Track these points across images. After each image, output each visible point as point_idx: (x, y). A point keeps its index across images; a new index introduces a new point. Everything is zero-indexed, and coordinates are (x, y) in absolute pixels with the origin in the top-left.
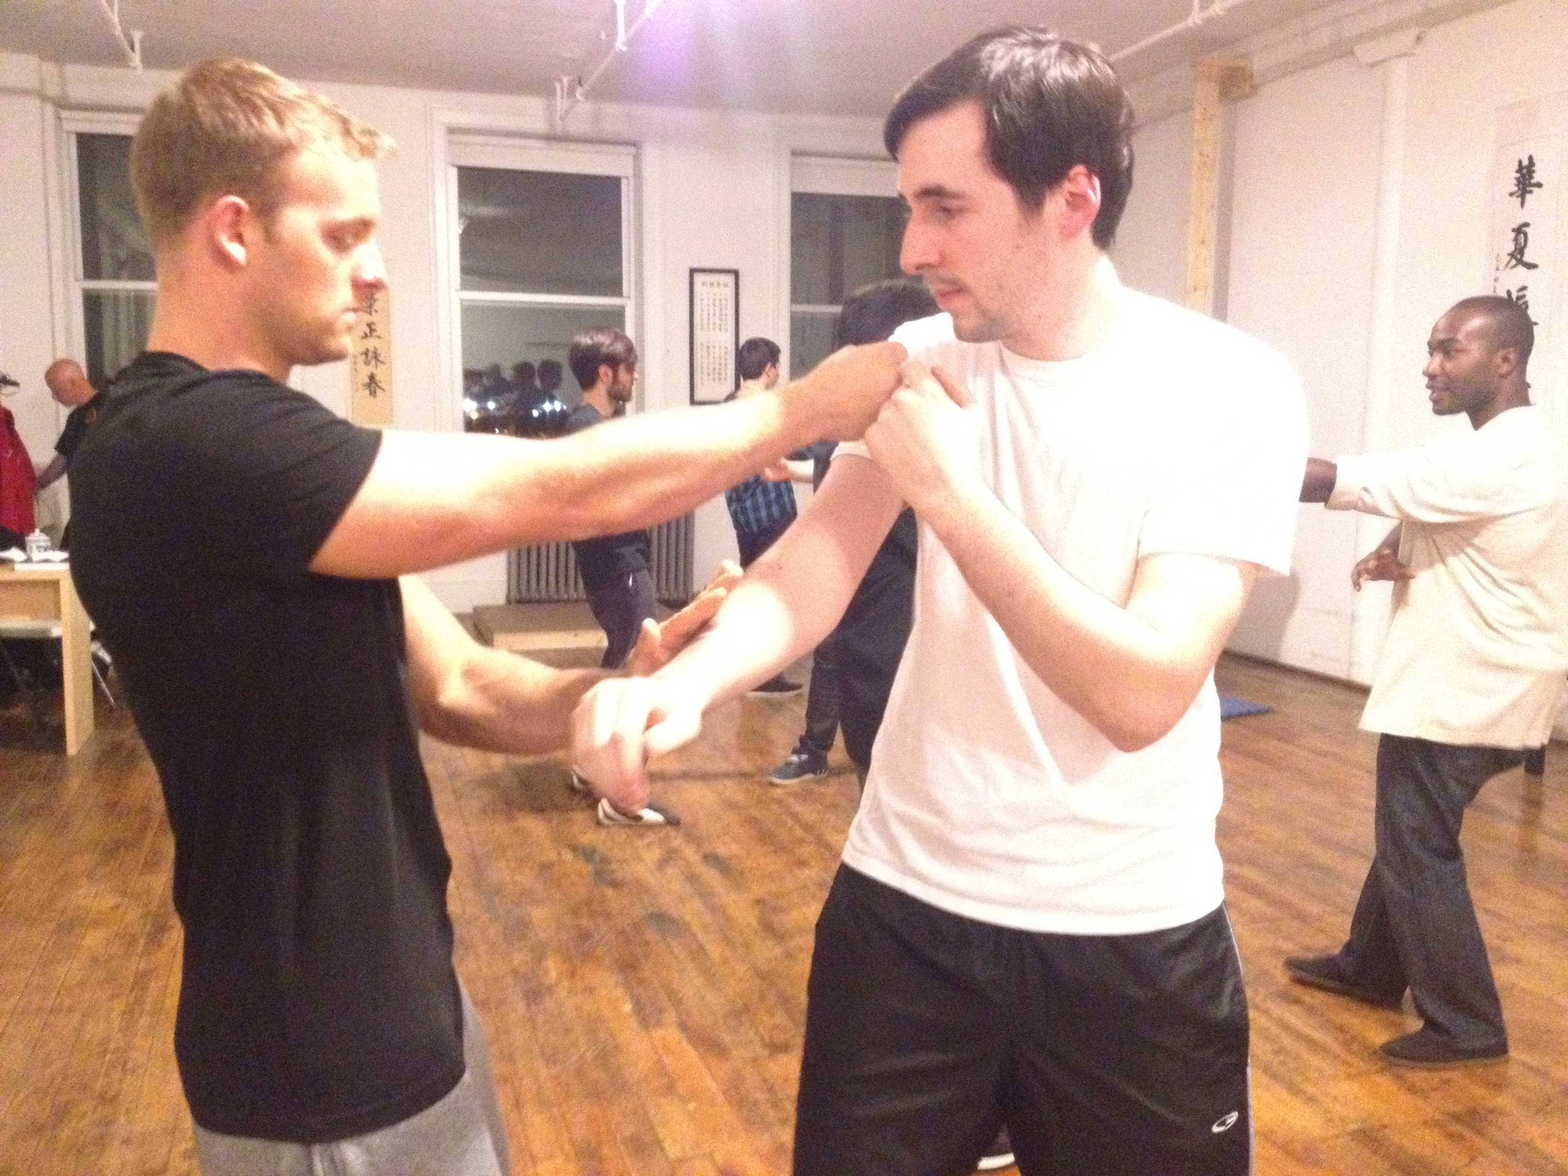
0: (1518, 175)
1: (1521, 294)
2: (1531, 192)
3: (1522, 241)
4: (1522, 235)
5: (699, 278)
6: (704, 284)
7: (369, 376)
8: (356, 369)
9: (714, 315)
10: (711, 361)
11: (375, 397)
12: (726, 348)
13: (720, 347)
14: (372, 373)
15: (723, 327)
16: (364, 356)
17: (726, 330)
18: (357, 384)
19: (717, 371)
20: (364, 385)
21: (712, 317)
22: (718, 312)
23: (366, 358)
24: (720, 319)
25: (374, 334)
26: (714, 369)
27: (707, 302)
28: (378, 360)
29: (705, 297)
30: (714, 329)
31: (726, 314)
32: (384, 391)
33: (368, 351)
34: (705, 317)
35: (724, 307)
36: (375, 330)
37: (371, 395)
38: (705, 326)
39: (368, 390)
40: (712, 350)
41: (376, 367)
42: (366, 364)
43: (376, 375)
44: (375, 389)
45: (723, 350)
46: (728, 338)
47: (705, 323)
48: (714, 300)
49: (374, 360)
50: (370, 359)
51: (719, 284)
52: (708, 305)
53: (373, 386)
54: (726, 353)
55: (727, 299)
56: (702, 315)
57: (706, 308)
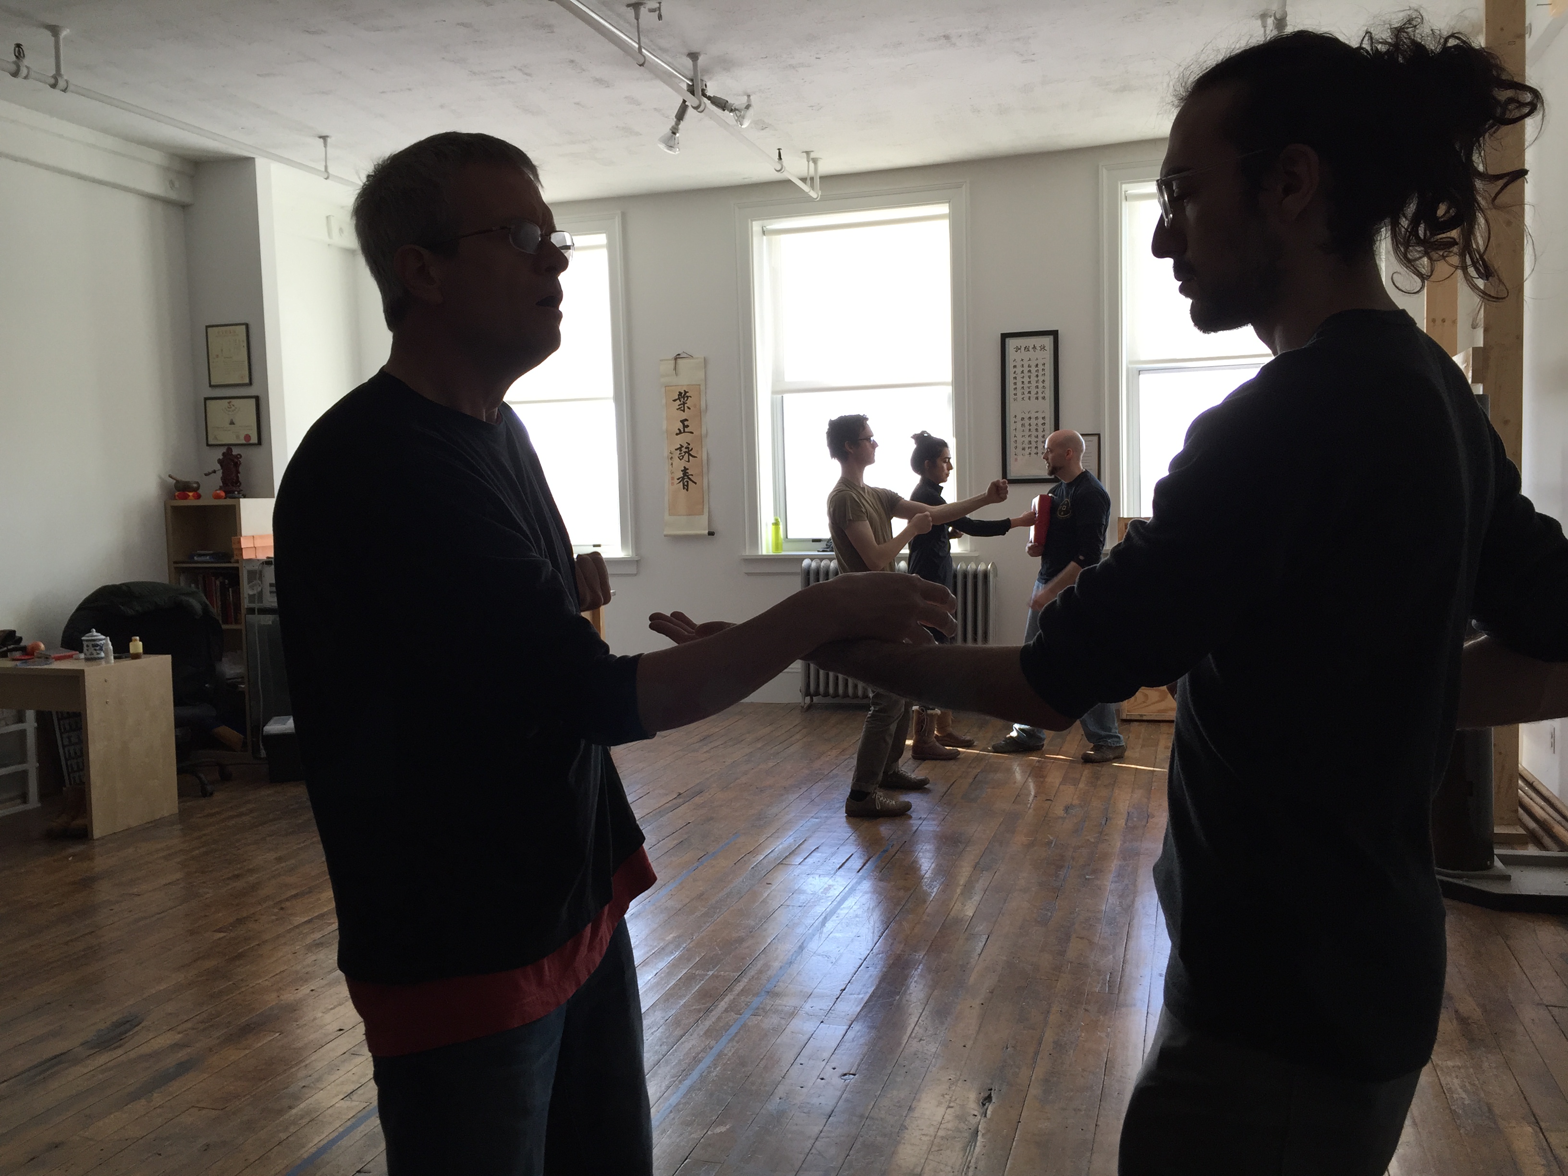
5: (1011, 343)
6: (1018, 349)
7: (682, 471)
8: (672, 464)
9: (1029, 382)
10: (1027, 433)
11: (687, 490)
12: (1043, 418)
13: (1037, 418)
14: (685, 467)
15: (1040, 395)
16: (678, 452)
17: (1044, 398)
18: (673, 478)
19: (1034, 445)
20: (678, 479)
21: (1026, 385)
22: (1033, 379)
23: (680, 454)
24: (1037, 387)
25: (686, 430)
26: (1030, 442)
27: (1022, 369)
28: (690, 455)
29: (1019, 364)
30: (1029, 398)
31: (1043, 381)
32: (696, 483)
33: (682, 446)
34: (1019, 385)
35: (1041, 372)
36: (688, 426)
37: (684, 488)
38: (1020, 396)
39: (682, 483)
40: (1027, 422)
41: (689, 461)
42: (681, 460)
43: (688, 469)
44: (687, 482)
45: (1041, 421)
46: (1047, 406)
47: (1019, 392)
48: (1029, 366)
49: (687, 454)
50: (683, 454)
51: (1034, 347)
52: (1022, 372)
53: (685, 480)
54: (1044, 424)
55: (1044, 364)
56: (1015, 384)
57: (1019, 376)
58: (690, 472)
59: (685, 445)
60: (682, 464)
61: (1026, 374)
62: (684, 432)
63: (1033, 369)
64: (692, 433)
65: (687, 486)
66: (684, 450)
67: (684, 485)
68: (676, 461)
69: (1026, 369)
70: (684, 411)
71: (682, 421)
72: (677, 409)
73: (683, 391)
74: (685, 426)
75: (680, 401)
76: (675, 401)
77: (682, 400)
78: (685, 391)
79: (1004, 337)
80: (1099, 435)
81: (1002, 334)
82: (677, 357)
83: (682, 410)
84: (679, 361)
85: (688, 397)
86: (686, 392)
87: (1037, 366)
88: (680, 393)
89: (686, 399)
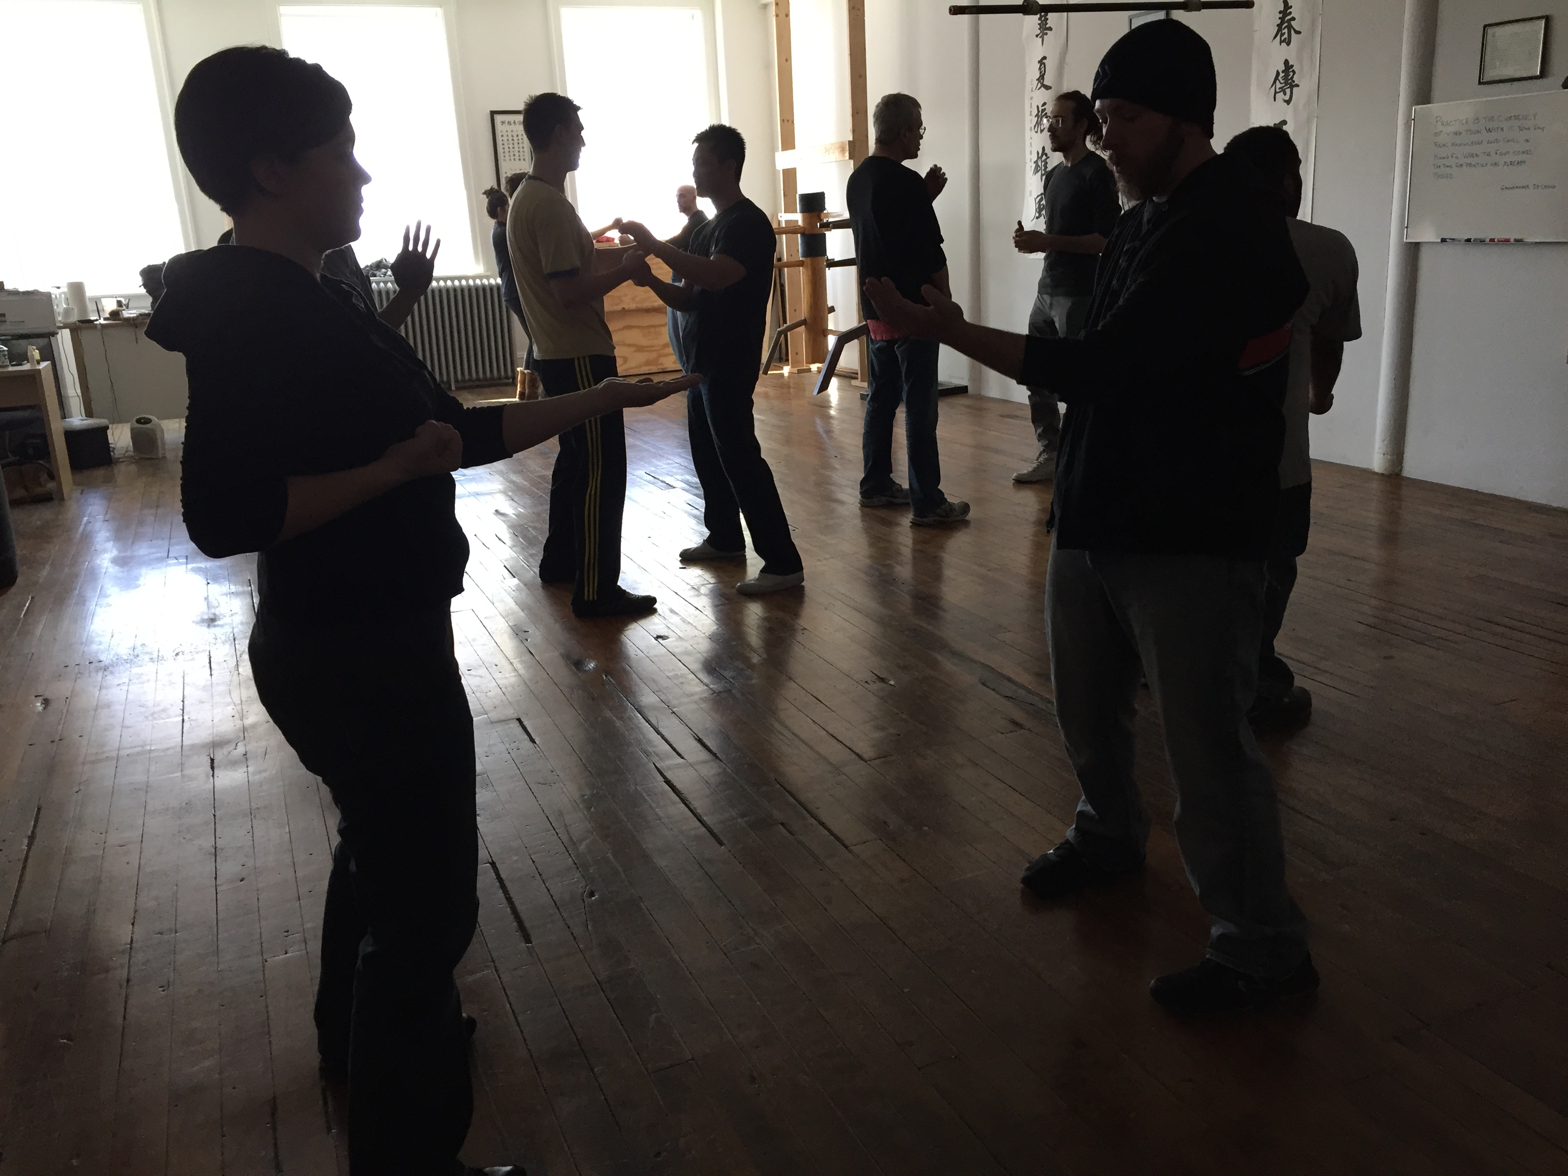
0: (1040, 22)
1: (1043, 108)
2: (1046, 34)
3: (1043, 69)
4: (1043, 66)
5: (498, 118)
6: (503, 123)
9: (513, 148)
15: (522, 158)
17: (524, 160)
21: (511, 150)
22: (516, 146)
24: (519, 151)
27: (507, 138)
29: (505, 134)
30: (514, 160)
34: (507, 150)
38: (507, 157)
47: (507, 154)
48: (512, 136)
51: (514, 122)
52: (508, 140)
56: (504, 149)
57: (505, 144)
61: (510, 142)
63: (515, 138)
69: (510, 138)
79: (493, 113)
81: (491, 111)
87: (517, 136)
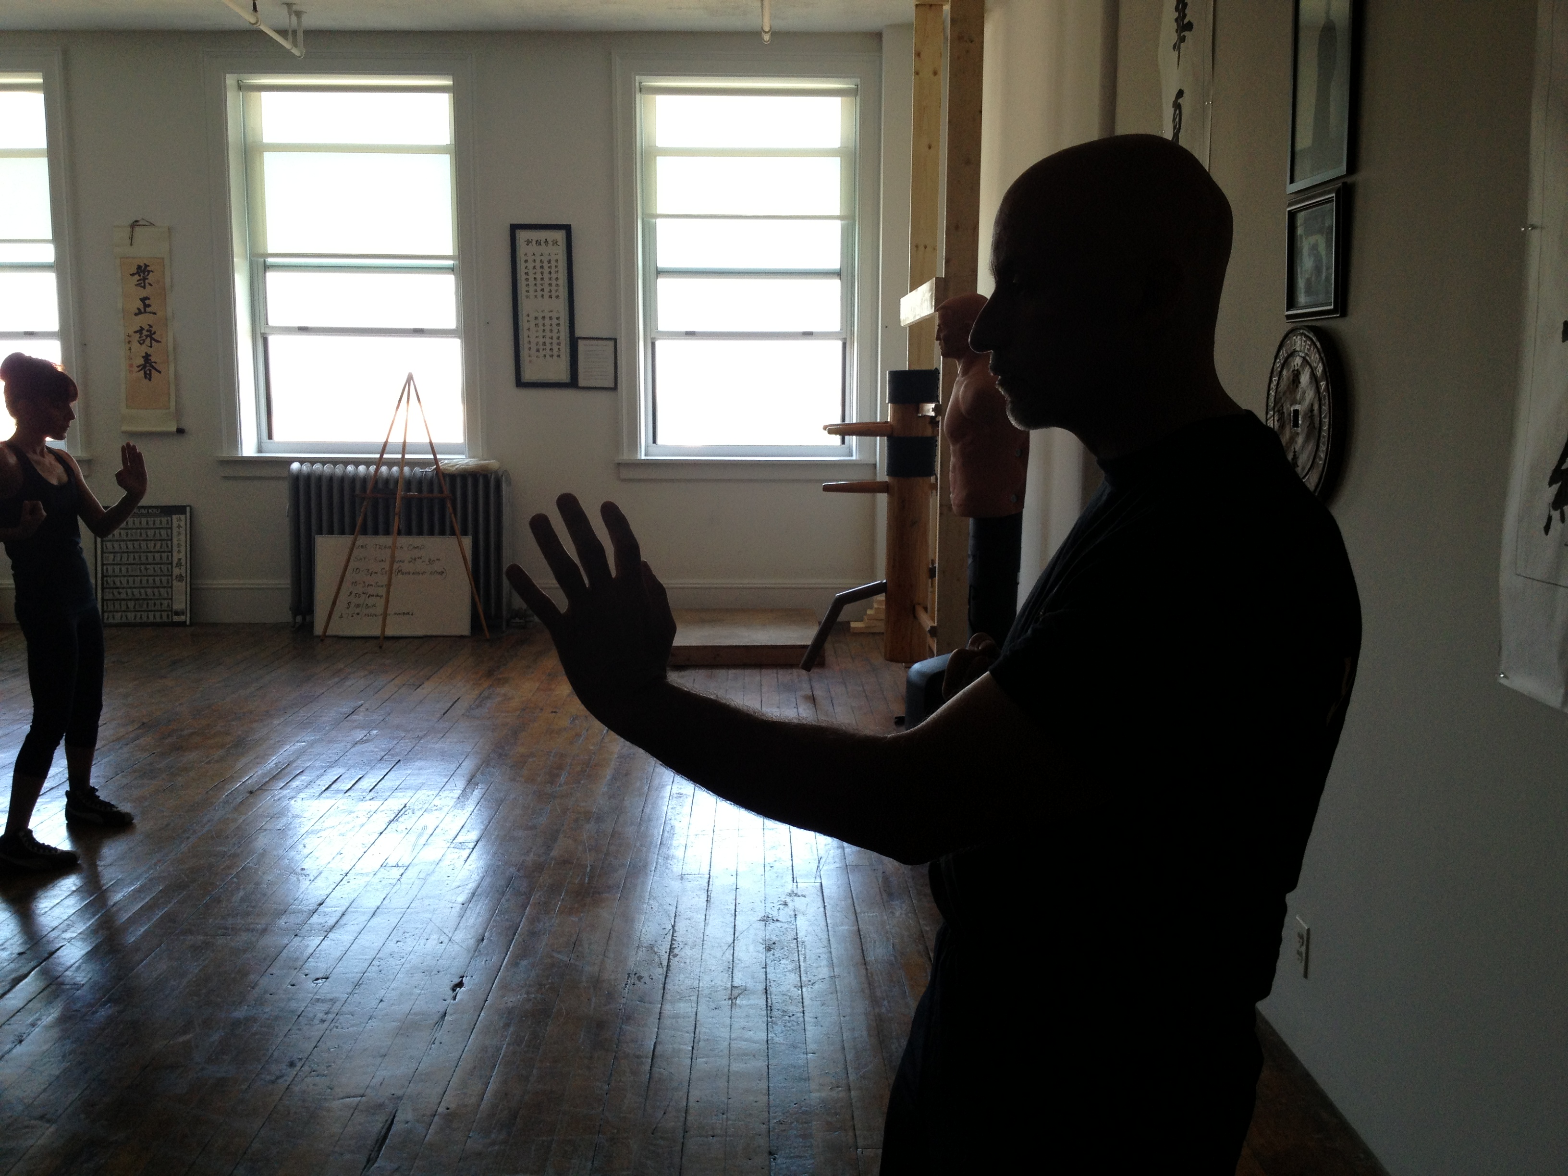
5: (523, 235)
6: (528, 242)
7: (143, 357)
8: (130, 349)
9: (542, 279)
10: (541, 334)
11: (150, 380)
12: (558, 318)
13: (551, 318)
14: (146, 353)
15: (554, 294)
16: (138, 335)
17: (557, 297)
18: (131, 366)
19: (548, 347)
20: (138, 367)
21: (539, 282)
22: (546, 276)
23: (140, 337)
24: (550, 285)
25: (148, 309)
26: (544, 344)
27: (533, 264)
28: (152, 339)
29: (530, 259)
30: (543, 296)
31: (557, 279)
32: (160, 372)
33: (142, 329)
34: (531, 282)
35: (553, 270)
36: (149, 306)
37: (146, 377)
38: (532, 293)
39: (142, 372)
40: (540, 322)
41: (151, 347)
42: (140, 344)
43: (150, 355)
44: (150, 371)
45: (555, 321)
46: (560, 307)
47: (532, 289)
48: (541, 261)
49: (149, 339)
50: (144, 338)
51: (546, 242)
52: (534, 268)
53: (148, 368)
54: (558, 325)
55: (557, 261)
56: (527, 280)
57: (531, 272)
58: (153, 359)
59: (147, 328)
60: (144, 349)
61: (539, 270)
62: (145, 312)
63: (546, 265)
64: (155, 313)
65: (150, 375)
66: (145, 333)
67: (145, 373)
68: (135, 345)
69: (538, 265)
70: (144, 287)
71: (143, 300)
72: (136, 285)
73: (142, 264)
74: (146, 306)
75: (140, 276)
76: (133, 275)
77: (142, 275)
78: (145, 264)
79: (514, 228)
80: (615, 340)
81: (512, 225)
82: (135, 224)
83: (141, 287)
84: (137, 229)
85: (149, 272)
86: (146, 266)
88: (139, 267)
89: (146, 273)
